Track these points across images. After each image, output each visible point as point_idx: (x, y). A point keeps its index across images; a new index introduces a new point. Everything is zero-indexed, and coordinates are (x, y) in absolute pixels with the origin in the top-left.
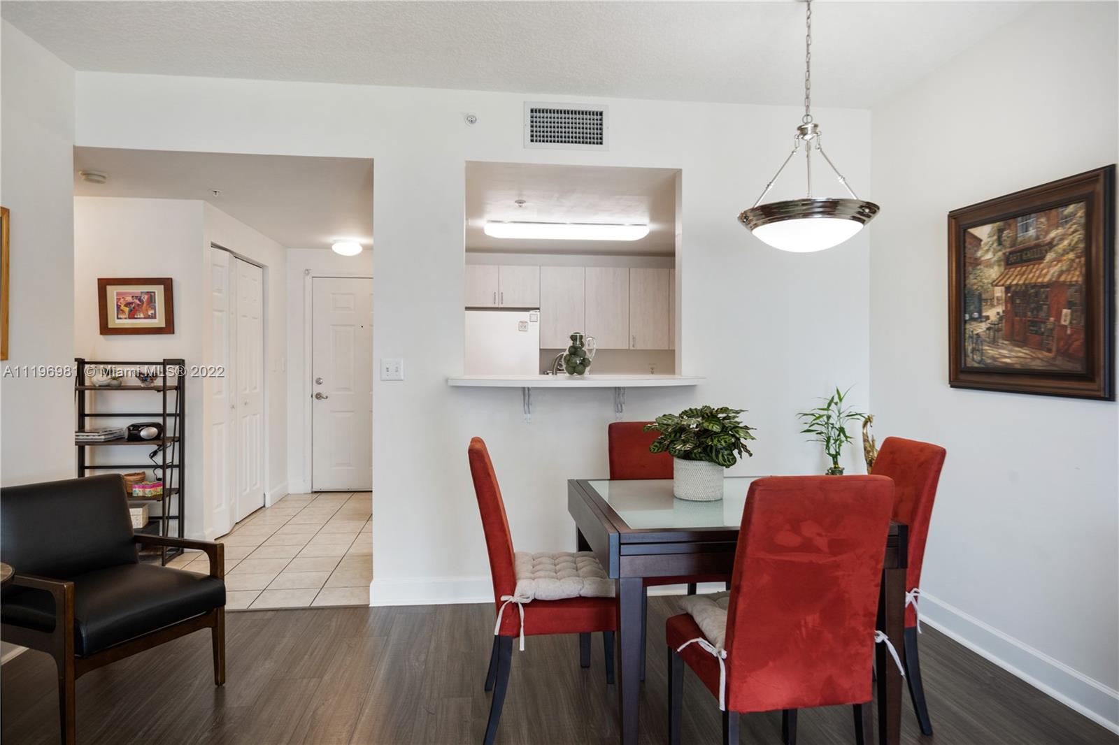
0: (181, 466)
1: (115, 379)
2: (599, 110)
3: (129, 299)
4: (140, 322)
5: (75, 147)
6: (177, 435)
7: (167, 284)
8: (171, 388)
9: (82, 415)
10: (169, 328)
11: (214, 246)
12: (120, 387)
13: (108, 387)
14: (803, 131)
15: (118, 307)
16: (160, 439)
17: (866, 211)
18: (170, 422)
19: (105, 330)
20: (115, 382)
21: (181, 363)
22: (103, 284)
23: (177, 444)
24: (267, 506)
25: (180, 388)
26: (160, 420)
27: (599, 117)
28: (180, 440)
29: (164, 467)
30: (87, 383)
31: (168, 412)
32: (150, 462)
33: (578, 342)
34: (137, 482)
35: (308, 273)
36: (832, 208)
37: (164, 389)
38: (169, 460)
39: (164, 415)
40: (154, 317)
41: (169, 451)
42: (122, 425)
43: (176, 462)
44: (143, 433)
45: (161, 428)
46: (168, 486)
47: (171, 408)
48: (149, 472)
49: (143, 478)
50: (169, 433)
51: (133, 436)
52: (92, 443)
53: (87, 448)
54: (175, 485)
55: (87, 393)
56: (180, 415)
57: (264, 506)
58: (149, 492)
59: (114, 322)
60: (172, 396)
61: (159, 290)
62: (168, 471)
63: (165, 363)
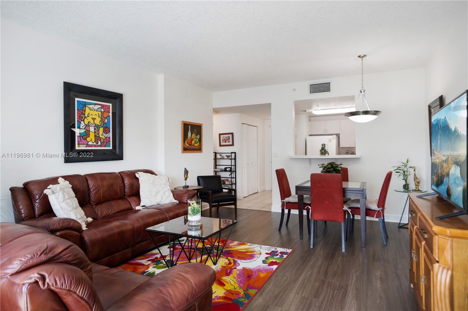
0: (236, 178)
1: (222, 157)
2: (329, 82)
3: (225, 138)
4: (227, 143)
5: (213, 108)
6: (234, 170)
7: (232, 134)
8: (233, 159)
9: (216, 165)
10: (233, 145)
11: (242, 124)
12: (223, 159)
13: (221, 159)
14: (361, 92)
15: (223, 140)
16: (230, 171)
17: (376, 113)
18: (233, 167)
19: (220, 145)
20: (222, 158)
21: (235, 153)
22: (220, 135)
23: (234, 173)
24: (259, 192)
25: (235, 159)
26: (230, 167)
27: (329, 84)
28: (235, 171)
29: (231, 178)
30: (217, 158)
31: (232, 165)
32: (229, 177)
33: (323, 146)
34: (226, 181)
35: (270, 127)
36: (366, 113)
37: (231, 159)
38: (232, 177)
39: (231, 165)
40: (230, 142)
41: (232, 175)
42: (223, 167)
43: (234, 177)
44: (227, 169)
45: (231, 168)
46: (232, 183)
47: (233, 164)
48: (229, 179)
49: (228, 180)
50: (233, 170)
51: (225, 170)
52: (218, 171)
53: (217, 172)
54: (234, 182)
55: (217, 160)
56: (235, 165)
57: (258, 192)
58: (228, 183)
59: (222, 144)
60: (233, 161)
61: (231, 136)
62: (232, 179)
63: (232, 153)
